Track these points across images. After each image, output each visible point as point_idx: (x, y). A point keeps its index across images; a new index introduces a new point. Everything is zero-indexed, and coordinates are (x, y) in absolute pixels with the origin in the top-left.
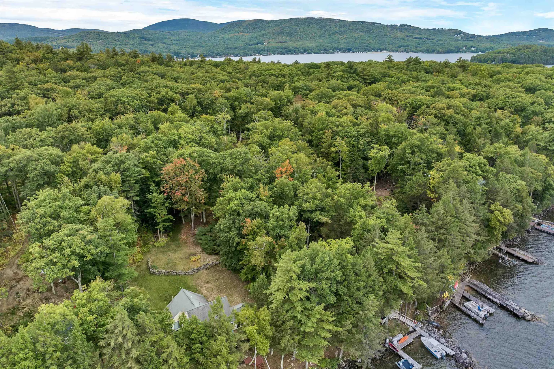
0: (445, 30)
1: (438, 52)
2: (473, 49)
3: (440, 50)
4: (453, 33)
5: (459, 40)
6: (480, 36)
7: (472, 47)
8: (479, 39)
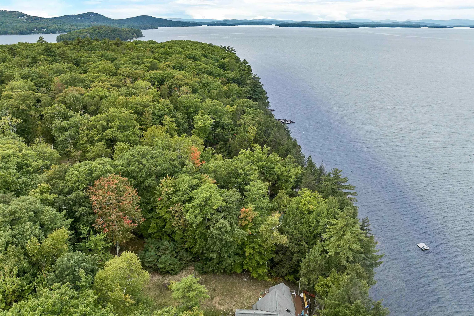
0: (6, 12)
1: (11, 34)
2: (45, 30)
3: (13, 32)
4: (15, 15)
5: (24, 22)
6: (43, 18)
7: (42, 28)
8: (43, 20)
